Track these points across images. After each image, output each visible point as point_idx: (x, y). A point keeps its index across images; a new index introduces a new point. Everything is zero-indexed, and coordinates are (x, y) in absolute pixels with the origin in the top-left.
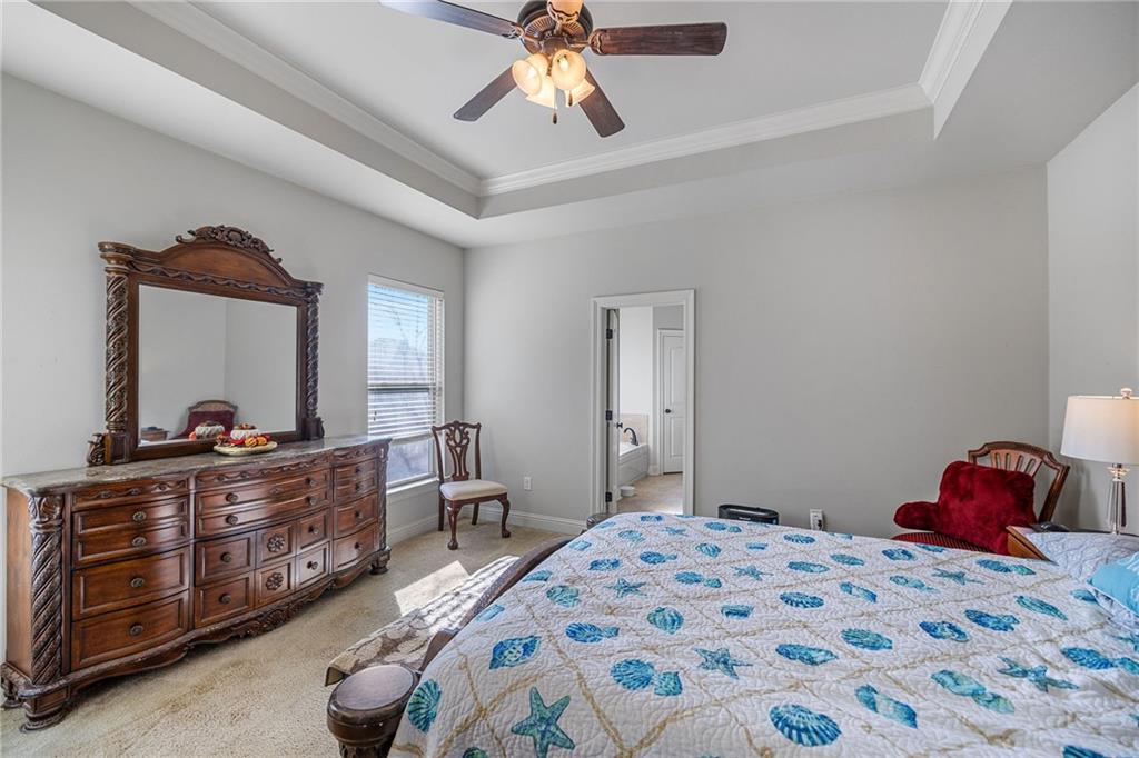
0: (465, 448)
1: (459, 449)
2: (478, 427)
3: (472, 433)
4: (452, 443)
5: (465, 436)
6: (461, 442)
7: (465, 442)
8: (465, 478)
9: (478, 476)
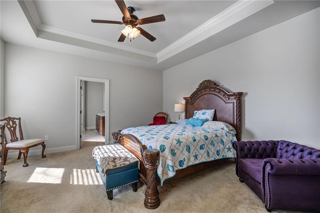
0: (15, 128)
1: (12, 129)
2: (19, 119)
3: (17, 121)
4: (9, 126)
5: (14, 123)
6: (13, 126)
7: (14, 125)
8: (17, 140)
9: (22, 139)
